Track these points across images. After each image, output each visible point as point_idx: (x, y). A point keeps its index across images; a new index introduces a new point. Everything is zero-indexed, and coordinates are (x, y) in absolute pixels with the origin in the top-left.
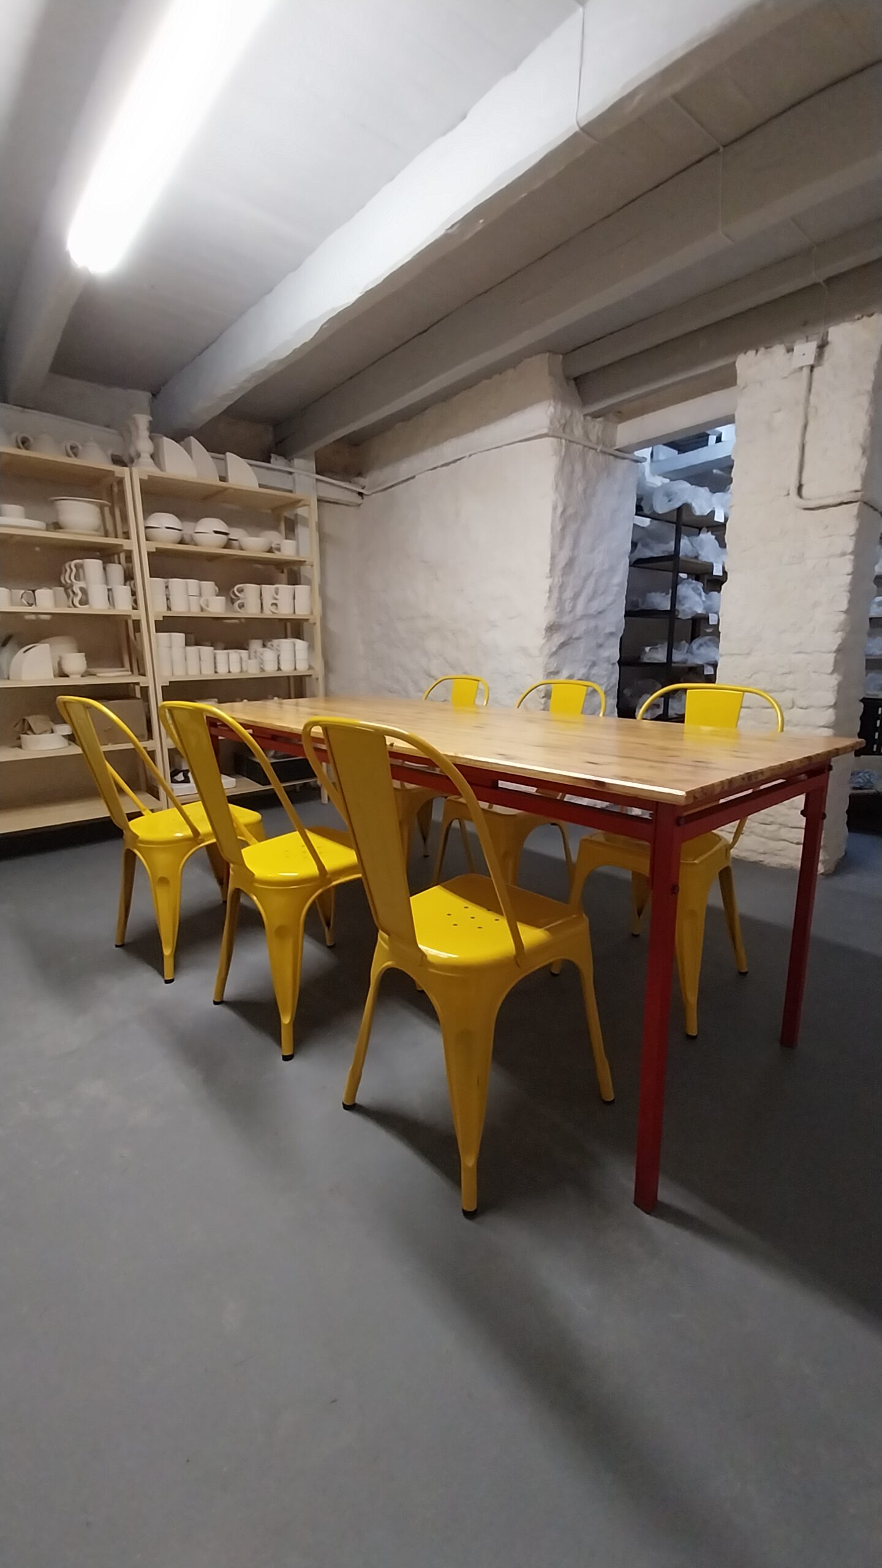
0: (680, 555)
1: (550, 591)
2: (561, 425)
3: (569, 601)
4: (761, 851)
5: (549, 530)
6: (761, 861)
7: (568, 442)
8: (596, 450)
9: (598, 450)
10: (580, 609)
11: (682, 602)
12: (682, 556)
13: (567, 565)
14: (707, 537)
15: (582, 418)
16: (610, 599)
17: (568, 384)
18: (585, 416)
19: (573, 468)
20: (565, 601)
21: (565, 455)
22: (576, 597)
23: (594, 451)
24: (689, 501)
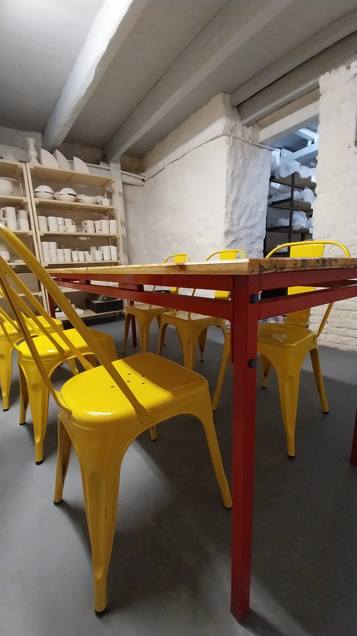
0: (294, 198)
1: (226, 214)
2: (230, 129)
3: (236, 219)
4: (337, 342)
5: (225, 183)
6: (337, 348)
7: (234, 138)
8: (249, 143)
9: (250, 143)
10: (242, 224)
11: (295, 222)
12: (295, 198)
13: (234, 201)
14: (308, 191)
15: (241, 126)
16: (258, 219)
17: (233, 109)
18: (243, 125)
19: (237, 152)
20: (234, 219)
21: (232, 144)
22: (240, 218)
23: (248, 144)
24: (298, 171)
